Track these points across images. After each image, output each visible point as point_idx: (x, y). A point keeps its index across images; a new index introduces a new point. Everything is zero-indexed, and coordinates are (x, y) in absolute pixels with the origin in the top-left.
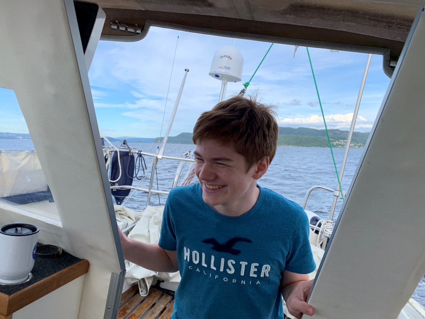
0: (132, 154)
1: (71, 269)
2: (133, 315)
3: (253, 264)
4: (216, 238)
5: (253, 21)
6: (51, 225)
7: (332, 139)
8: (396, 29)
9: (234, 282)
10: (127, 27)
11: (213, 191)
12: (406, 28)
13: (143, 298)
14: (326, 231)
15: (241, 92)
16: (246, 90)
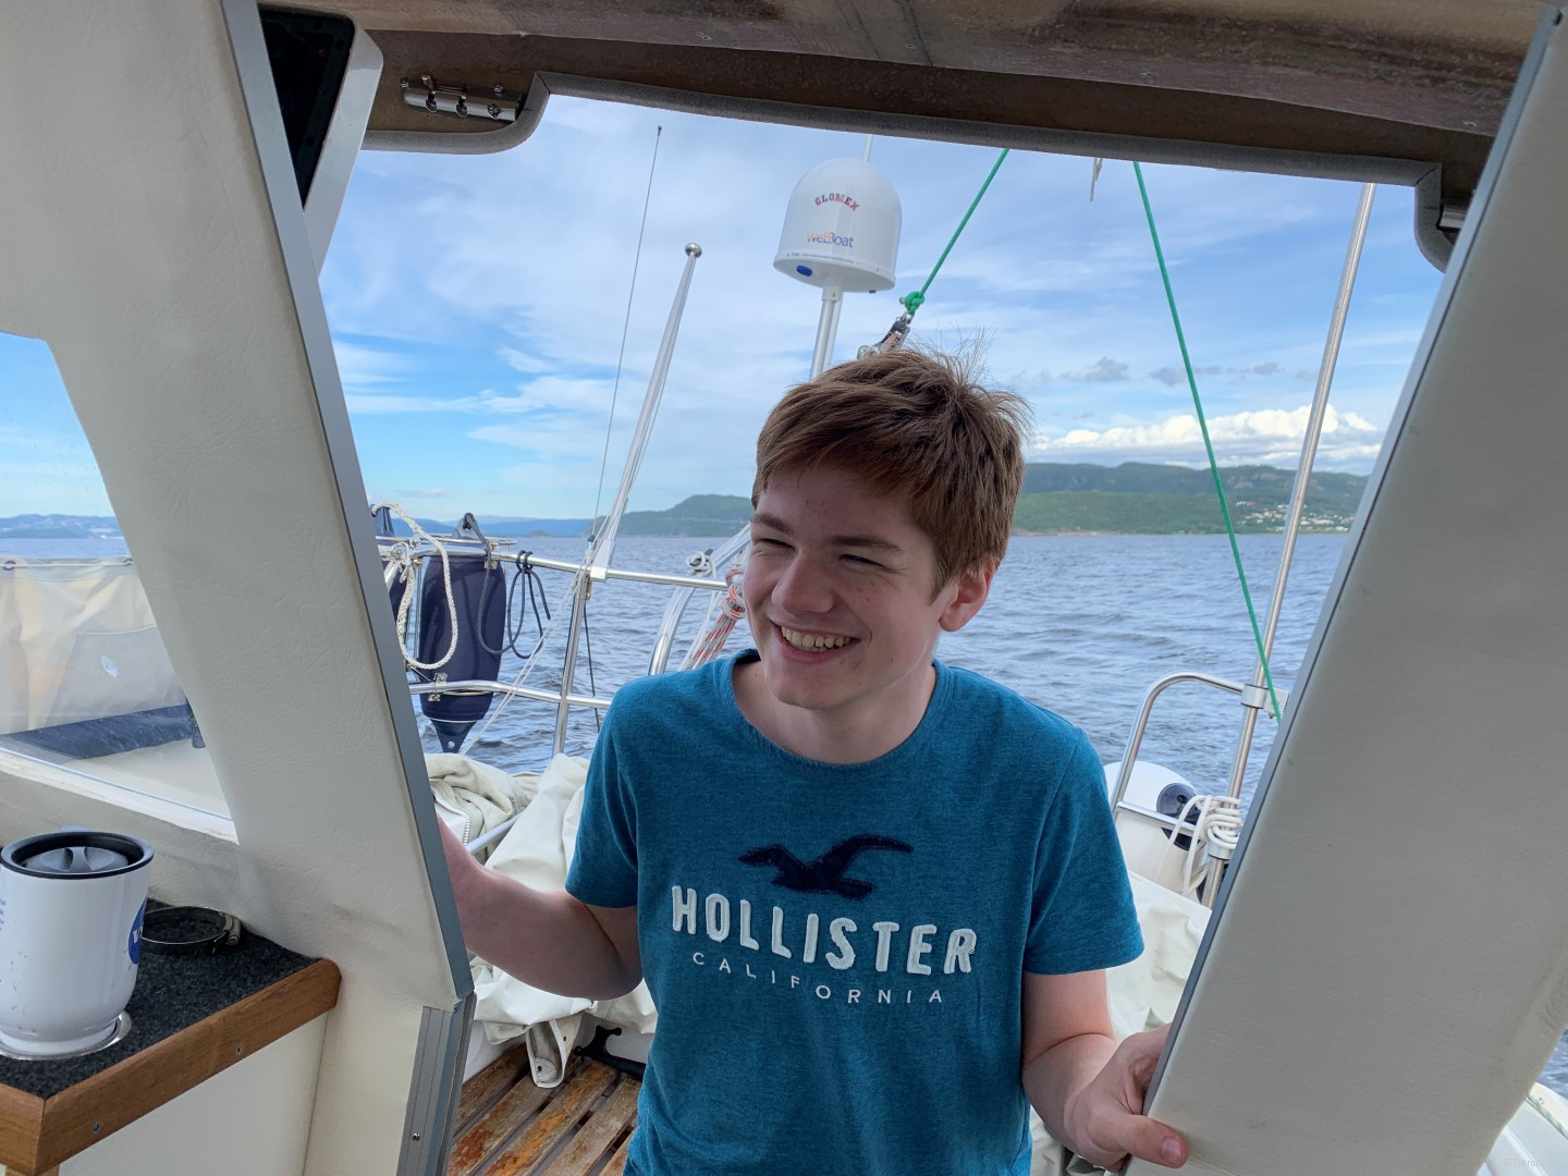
0: (495, 566)
1: (272, 996)
2: (510, 1157)
3: (916, 929)
4: (786, 844)
5: (928, 70)
6: (195, 834)
7: (1249, 504)
8: (1463, 89)
9: (853, 999)
10: (463, 100)
12: (1497, 87)
13: (545, 1094)
14: (1216, 836)
15: (894, 328)
16: (912, 321)
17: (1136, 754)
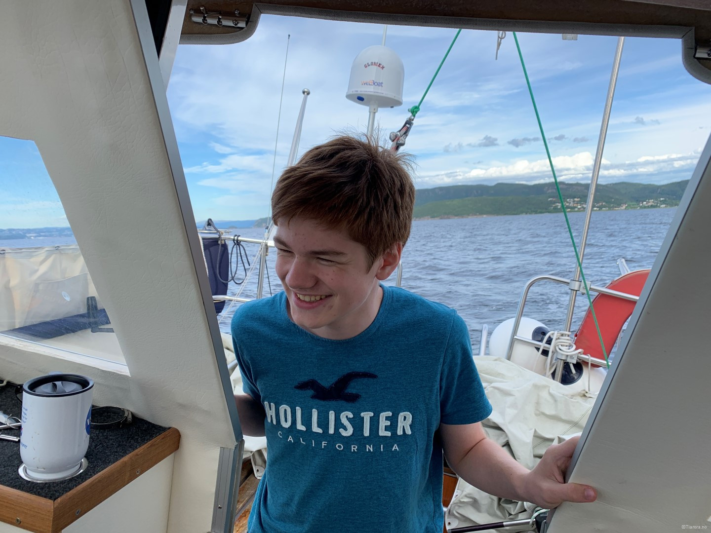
0: (223, 242)
1: (151, 446)
3: (381, 414)
4: (317, 379)
6: (110, 372)
7: (554, 199)
9: (354, 450)
10: (220, 19)
11: (311, 306)
14: (560, 349)
15: (406, 123)
16: (415, 120)
17: (521, 314)
